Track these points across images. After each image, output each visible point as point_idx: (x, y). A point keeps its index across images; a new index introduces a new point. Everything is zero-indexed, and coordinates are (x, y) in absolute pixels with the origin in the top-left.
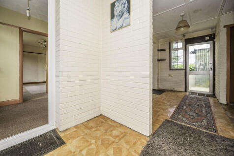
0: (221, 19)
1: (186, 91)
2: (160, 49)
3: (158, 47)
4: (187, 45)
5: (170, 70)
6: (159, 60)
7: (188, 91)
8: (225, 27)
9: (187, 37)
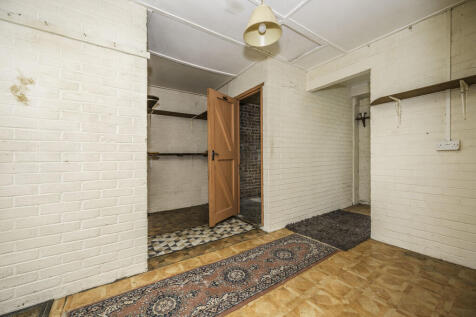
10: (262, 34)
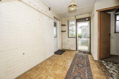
0: (95, 6)
1: (76, 50)
2: (63, 24)
3: (62, 23)
4: (77, 23)
5: (68, 37)
6: (62, 31)
7: (77, 50)
8: (97, 11)
9: (77, 18)
10: (72, 7)
